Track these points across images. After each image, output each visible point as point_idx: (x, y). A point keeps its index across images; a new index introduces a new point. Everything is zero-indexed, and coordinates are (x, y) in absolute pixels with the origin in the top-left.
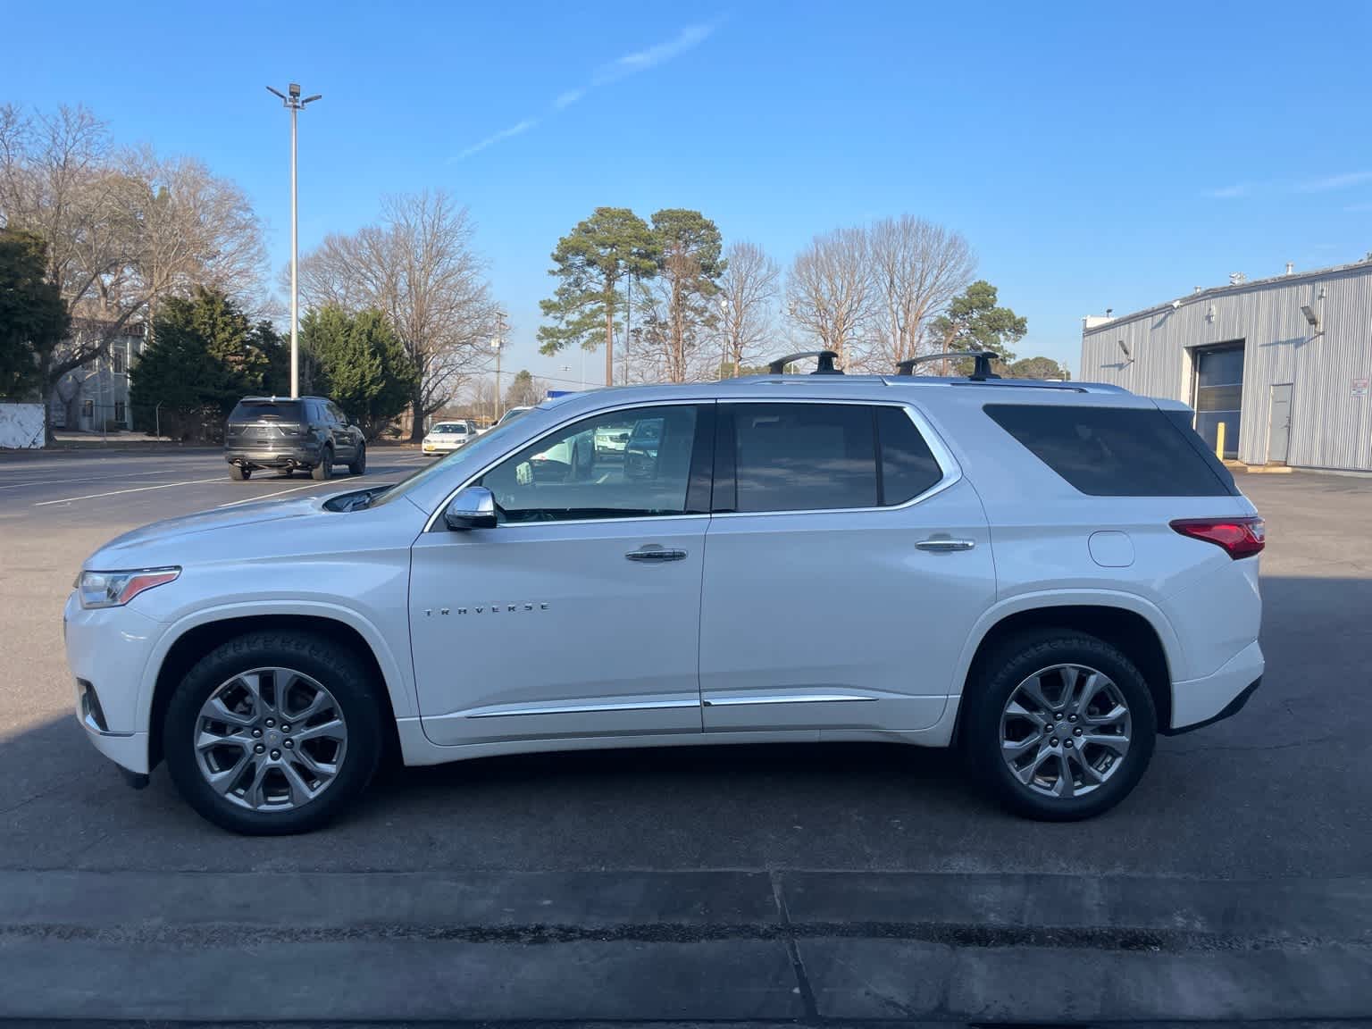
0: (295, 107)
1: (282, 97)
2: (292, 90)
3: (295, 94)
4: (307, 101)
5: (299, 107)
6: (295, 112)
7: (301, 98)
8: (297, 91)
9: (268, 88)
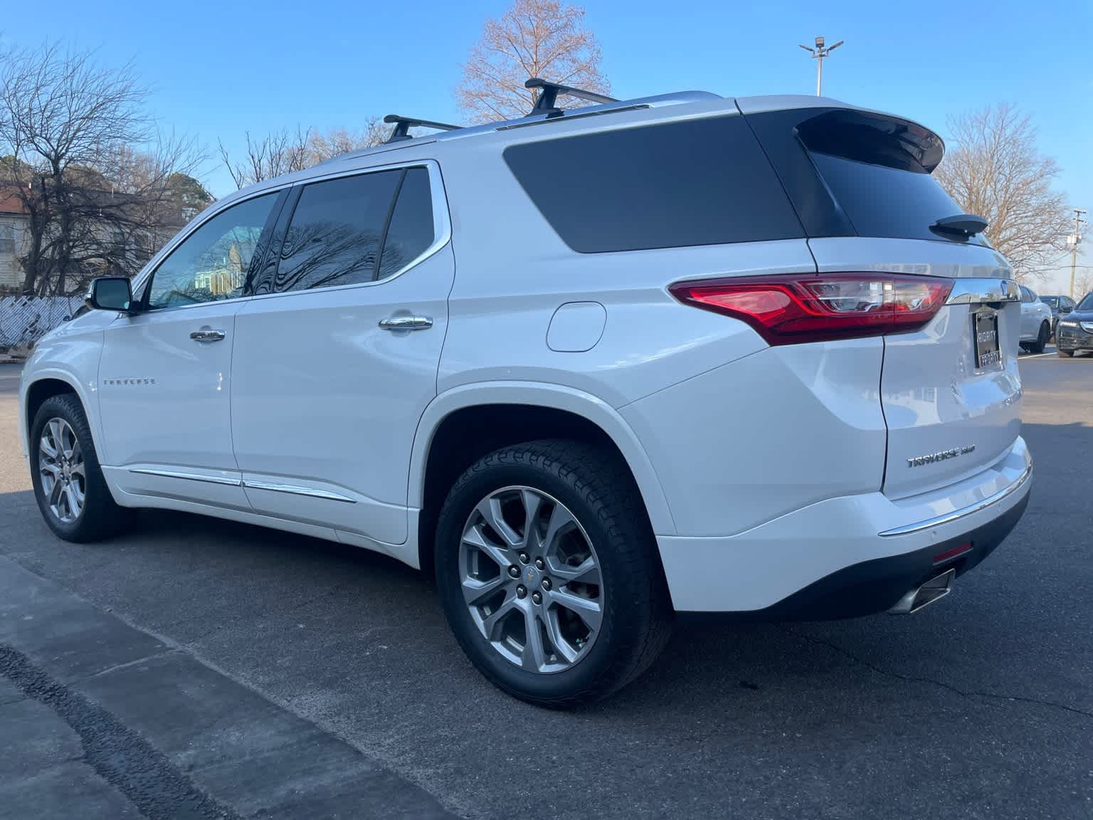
0: (821, 56)
1: (811, 50)
2: (818, 43)
3: (820, 46)
4: (831, 48)
5: (824, 56)
6: (821, 60)
7: (827, 46)
8: (821, 42)
9: (801, 46)
